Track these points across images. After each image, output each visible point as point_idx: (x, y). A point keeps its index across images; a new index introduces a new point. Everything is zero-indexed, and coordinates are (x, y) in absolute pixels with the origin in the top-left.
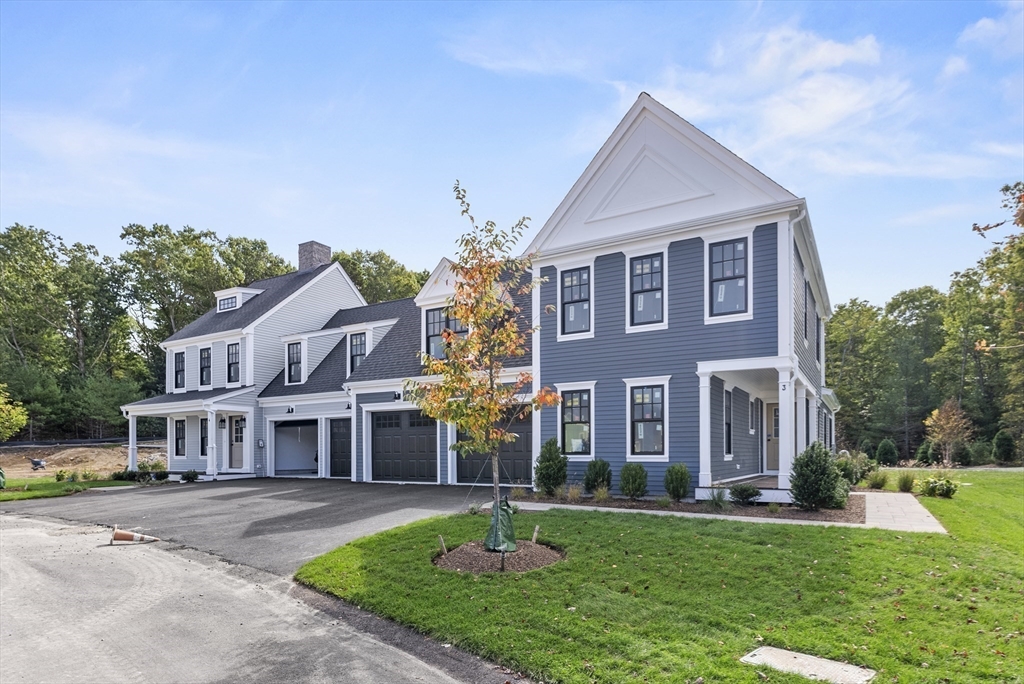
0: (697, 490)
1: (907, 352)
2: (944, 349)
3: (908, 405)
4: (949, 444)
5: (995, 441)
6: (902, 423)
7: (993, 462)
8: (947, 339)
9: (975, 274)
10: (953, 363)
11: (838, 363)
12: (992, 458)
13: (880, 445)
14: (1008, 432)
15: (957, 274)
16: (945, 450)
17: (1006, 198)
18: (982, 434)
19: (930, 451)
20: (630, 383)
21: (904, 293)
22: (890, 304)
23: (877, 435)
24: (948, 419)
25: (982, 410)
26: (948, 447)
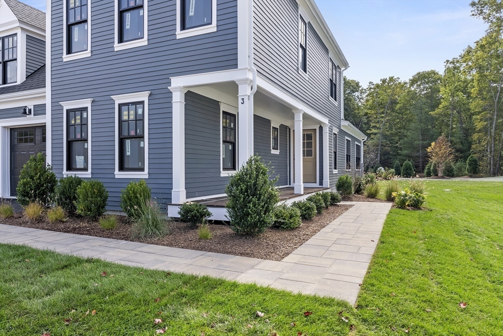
0: (169, 207)
1: (421, 109)
2: (441, 106)
3: (422, 140)
4: (441, 164)
5: (468, 161)
6: (419, 151)
7: (467, 175)
8: (442, 100)
9: (458, 62)
10: (446, 115)
11: (383, 115)
12: (466, 172)
13: (404, 164)
14: (475, 156)
15: (448, 61)
16: (439, 167)
17: (473, 9)
18: (461, 157)
19: (432, 168)
20: (119, 99)
21: (419, 74)
22: (411, 80)
23: (404, 158)
24: (440, 147)
25: (462, 144)
26: (440, 165)
